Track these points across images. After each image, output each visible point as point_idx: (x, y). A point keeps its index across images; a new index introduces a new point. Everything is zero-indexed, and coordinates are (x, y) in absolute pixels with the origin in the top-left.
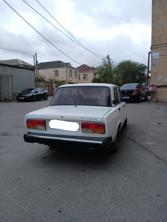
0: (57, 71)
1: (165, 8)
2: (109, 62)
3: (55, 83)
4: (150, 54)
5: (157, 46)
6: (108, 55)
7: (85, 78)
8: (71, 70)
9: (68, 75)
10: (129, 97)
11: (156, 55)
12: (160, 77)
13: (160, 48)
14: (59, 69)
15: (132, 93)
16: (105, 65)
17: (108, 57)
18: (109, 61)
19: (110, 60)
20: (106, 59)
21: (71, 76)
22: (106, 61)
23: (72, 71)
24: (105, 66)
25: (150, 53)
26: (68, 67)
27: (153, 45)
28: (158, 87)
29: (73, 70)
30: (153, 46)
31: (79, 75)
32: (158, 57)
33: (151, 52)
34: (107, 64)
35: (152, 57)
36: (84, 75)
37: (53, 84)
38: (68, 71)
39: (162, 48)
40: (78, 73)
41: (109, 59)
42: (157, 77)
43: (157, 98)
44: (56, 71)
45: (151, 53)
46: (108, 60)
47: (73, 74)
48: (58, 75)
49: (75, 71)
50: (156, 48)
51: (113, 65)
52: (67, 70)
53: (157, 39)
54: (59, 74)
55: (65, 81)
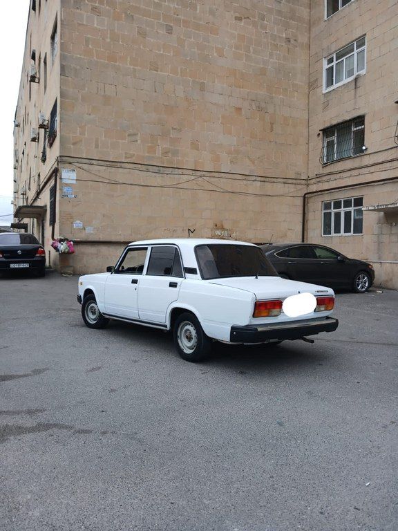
1: (86, 89)
10: (27, 265)
11: (71, 177)
12: (78, 224)
13: (78, 165)
15: (34, 256)
28: (77, 243)
32: (74, 182)
39: (80, 165)
42: (72, 223)
43: (74, 267)
53: (72, 146)
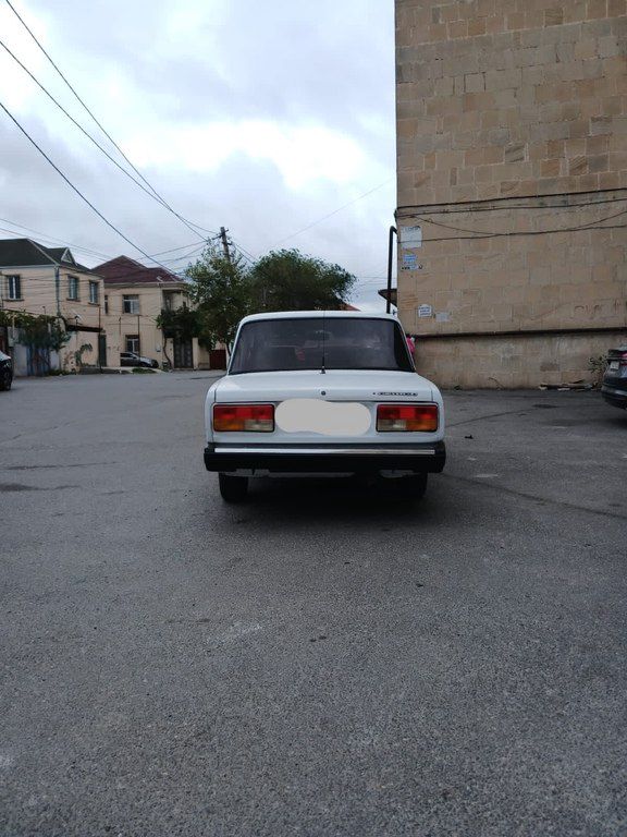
0: (18, 278)
1: (435, 93)
2: (227, 255)
3: (18, 323)
4: (395, 236)
5: (413, 211)
6: (222, 228)
7: (127, 308)
8: (77, 275)
9: (64, 295)
11: (413, 237)
12: (425, 308)
13: (424, 217)
14: (26, 273)
16: (217, 264)
17: (223, 234)
18: (227, 250)
19: (230, 248)
20: (216, 241)
21: (76, 299)
22: (217, 250)
23: (77, 280)
24: (215, 268)
25: (393, 230)
26: (64, 265)
27: (403, 205)
28: (421, 339)
29: (82, 277)
30: (403, 211)
31: (106, 297)
32: (419, 245)
33: (395, 227)
34: (220, 261)
35: (399, 242)
36: (126, 297)
37: (9, 328)
38: (61, 278)
39: (428, 217)
40: (102, 290)
41: (225, 244)
42: (416, 309)
44: (9, 277)
45: (396, 231)
46: (222, 246)
47: (84, 291)
48: (18, 295)
49: (91, 282)
50: (413, 216)
51: (241, 267)
52: (57, 276)
53: (415, 189)
54: (24, 291)
55: (54, 319)
